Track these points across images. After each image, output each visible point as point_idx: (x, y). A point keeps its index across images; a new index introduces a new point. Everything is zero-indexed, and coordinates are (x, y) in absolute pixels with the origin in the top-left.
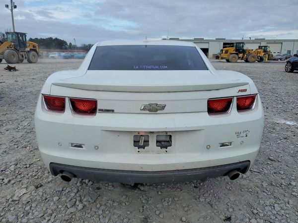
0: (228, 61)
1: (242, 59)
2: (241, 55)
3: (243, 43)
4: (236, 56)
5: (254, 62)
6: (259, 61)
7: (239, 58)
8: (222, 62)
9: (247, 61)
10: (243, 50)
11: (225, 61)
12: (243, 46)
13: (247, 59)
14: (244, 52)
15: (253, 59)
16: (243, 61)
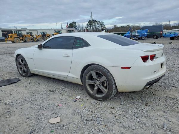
0: (13, 42)
1: (22, 41)
2: (21, 38)
3: (21, 31)
4: (18, 39)
5: (30, 42)
6: (32, 41)
7: (20, 40)
8: (9, 43)
9: (25, 42)
10: (22, 35)
11: (11, 42)
12: (21, 33)
13: (25, 40)
14: (23, 36)
15: (29, 40)
16: (23, 42)
